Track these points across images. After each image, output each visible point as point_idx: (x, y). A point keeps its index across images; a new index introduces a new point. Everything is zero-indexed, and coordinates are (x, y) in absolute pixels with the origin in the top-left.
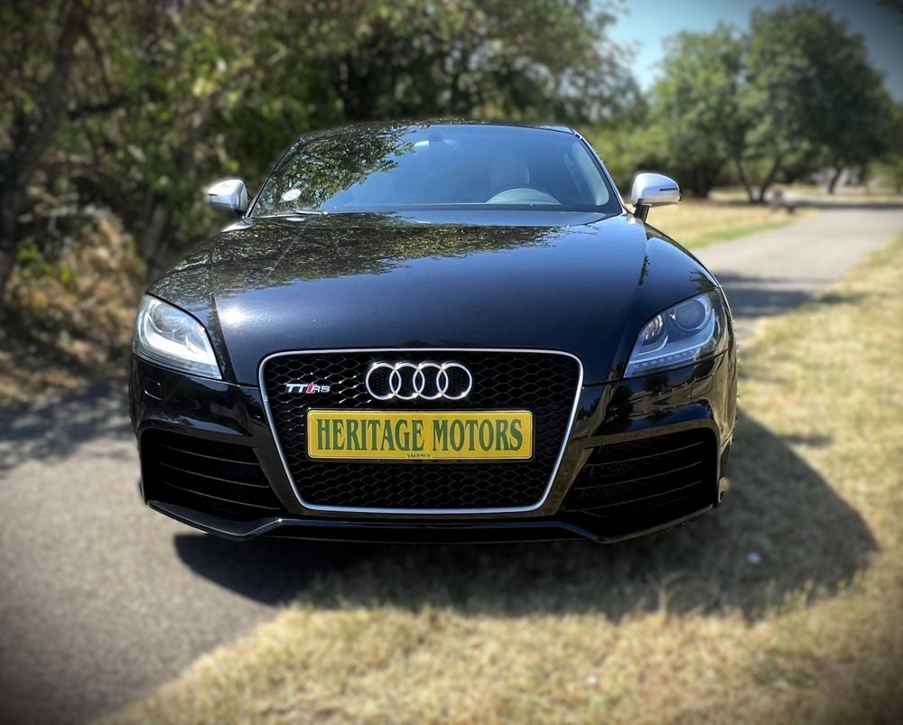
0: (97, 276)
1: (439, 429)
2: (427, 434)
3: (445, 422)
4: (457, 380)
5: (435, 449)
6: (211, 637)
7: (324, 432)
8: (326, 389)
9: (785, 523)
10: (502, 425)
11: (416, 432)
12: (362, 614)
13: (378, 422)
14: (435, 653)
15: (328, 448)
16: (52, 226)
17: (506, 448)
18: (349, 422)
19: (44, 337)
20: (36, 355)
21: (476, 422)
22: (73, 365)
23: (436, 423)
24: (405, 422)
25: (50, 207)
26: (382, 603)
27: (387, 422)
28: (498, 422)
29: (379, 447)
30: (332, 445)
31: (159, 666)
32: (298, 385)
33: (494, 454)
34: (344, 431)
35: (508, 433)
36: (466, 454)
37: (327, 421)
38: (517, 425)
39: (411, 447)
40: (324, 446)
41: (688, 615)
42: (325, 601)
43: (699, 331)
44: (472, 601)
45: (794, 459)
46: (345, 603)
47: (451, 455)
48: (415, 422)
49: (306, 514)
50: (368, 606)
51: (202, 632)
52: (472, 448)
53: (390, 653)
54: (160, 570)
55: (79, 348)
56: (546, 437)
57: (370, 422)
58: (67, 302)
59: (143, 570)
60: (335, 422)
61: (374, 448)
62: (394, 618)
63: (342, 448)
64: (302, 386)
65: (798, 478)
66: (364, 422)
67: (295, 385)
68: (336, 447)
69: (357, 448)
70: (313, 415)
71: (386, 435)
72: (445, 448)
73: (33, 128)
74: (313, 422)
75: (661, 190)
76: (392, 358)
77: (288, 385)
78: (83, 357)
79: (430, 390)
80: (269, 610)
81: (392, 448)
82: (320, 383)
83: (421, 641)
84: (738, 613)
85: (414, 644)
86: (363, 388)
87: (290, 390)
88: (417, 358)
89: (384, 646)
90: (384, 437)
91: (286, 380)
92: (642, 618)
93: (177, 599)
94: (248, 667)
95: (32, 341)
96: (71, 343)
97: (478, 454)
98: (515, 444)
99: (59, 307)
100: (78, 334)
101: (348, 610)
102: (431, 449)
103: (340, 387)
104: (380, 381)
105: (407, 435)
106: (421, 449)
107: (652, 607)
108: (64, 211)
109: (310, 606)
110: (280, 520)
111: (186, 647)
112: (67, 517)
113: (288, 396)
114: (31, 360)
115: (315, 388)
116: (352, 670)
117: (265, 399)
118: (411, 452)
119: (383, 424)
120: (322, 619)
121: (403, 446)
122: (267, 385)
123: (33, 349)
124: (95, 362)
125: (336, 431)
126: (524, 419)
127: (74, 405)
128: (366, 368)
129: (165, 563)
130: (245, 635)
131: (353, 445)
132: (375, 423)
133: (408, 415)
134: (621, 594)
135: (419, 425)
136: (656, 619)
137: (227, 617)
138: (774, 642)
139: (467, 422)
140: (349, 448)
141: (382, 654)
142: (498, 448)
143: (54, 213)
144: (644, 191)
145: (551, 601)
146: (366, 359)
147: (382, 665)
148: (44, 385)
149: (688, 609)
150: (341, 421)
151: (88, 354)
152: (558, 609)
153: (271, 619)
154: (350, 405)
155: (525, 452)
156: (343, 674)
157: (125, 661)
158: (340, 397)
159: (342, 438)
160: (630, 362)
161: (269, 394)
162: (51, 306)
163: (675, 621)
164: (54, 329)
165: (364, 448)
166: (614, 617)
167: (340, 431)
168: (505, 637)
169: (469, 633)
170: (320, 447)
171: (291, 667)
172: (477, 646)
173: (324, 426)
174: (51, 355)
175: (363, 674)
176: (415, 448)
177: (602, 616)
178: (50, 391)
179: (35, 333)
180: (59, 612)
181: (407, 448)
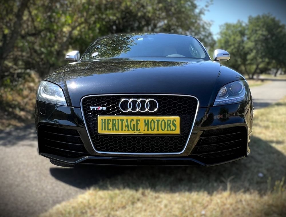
0: (30, 91)
1: (146, 123)
2: (141, 125)
3: (148, 120)
4: (153, 105)
5: (144, 130)
6: (60, 199)
7: (104, 124)
8: (105, 108)
9: (270, 166)
10: (169, 121)
11: (137, 124)
12: (117, 191)
13: (124, 120)
14: (144, 204)
15: (105, 130)
16: (15, 76)
17: (170, 130)
18: (113, 120)
19: (10, 110)
20: (7, 115)
21: (160, 120)
22: (20, 119)
23: (145, 120)
24: (133, 120)
25: (15, 70)
26: (124, 188)
27: (127, 120)
28: (168, 121)
29: (124, 129)
30: (106, 129)
31: (40, 208)
32: (95, 107)
33: (166, 132)
34: (111, 124)
35: (171, 124)
36: (155, 132)
37: (105, 120)
38: (174, 122)
39: (135, 129)
40: (104, 129)
41: (238, 193)
42: (103, 187)
43: (240, 94)
44: (157, 188)
45: (271, 147)
46: (111, 188)
47: (150, 132)
48: (137, 120)
49: (97, 155)
50: (119, 189)
51: (57, 197)
52: (158, 130)
53: (127, 204)
54: (44, 178)
55: (22, 113)
56: (185, 126)
57: (121, 120)
58: (19, 99)
59: (37, 178)
60: (108, 120)
61: (122, 130)
62: (129, 193)
63: (110, 130)
64: (96, 108)
65: (273, 153)
66: (118, 120)
67: (93, 107)
68: (108, 130)
69: (116, 130)
70: (100, 118)
71: (127, 125)
72: (148, 130)
73: (8, 39)
74: (100, 120)
75: (223, 55)
76: (129, 97)
77: (91, 107)
78: (23, 117)
79: (143, 108)
80: (82, 191)
81: (128, 130)
82: (103, 106)
83: (138, 200)
84: (257, 192)
85: (136, 201)
86: (118, 108)
87: (92, 109)
88: (138, 97)
89: (124, 201)
90: (126, 126)
91: (91, 105)
92: (221, 193)
93: (49, 187)
94: (73, 207)
95: (6, 111)
96: (20, 112)
97: (160, 132)
98: (174, 128)
99: (16, 101)
100: (22, 110)
101: (111, 190)
102: (143, 130)
103: (110, 108)
104: (125, 105)
105: (134, 125)
106: (139, 130)
107: (225, 189)
108: (19, 71)
109: (98, 189)
110: (87, 157)
111: (51, 202)
112: (12, 162)
113: (91, 111)
114: (5, 117)
115: (101, 108)
116: (112, 209)
117: (83, 112)
118: (135, 131)
119: (125, 121)
120: (101, 193)
121: (133, 129)
122: (83, 107)
123: (6, 113)
124: (27, 119)
125: (108, 123)
126: (177, 119)
127: (19, 131)
128: (119, 101)
129: (46, 177)
130: (73, 198)
131: (114, 129)
132: (122, 120)
133: (135, 118)
134: (213, 186)
135: (138, 121)
136: (226, 194)
137: (67, 192)
138: (271, 202)
139: (156, 120)
140: (113, 130)
141: (124, 204)
142: (168, 130)
143: (17, 72)
144: (218, 55)
145: (187, 188)
146: (120, 97)
147: (124, 207)
148: (9, 125)
149: (238, 191)
150: (110, 120)
151: (25, 116)
152: (190, 190)
153: (83, 193)
154: (113, 114)
155: (177, 132)
156: (109, 210)
157: (28, 206)
158: (110, 111)
159: (110, 126)
160: (216, 101)
161: (84, 110)
162: (13, 100)
163: (233, 195)
164: (14, 107)
165: (118, 130)
166: (210, 193)
167: (109, 123)
168: (170, 199)
169: (156, 198)
170: (102, 130)
171: (90, 208)
172: (160, 202)
173: (104, 122)
174: (12, 116)
175: (117, 210)
176: (137, 130)
177: (206, 193)
178: (11, 126)
179: (7, 108)
180: (6, 190)
181: (134, 130)
